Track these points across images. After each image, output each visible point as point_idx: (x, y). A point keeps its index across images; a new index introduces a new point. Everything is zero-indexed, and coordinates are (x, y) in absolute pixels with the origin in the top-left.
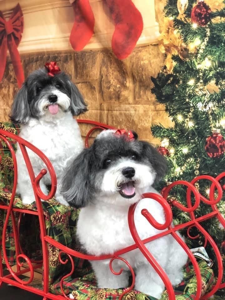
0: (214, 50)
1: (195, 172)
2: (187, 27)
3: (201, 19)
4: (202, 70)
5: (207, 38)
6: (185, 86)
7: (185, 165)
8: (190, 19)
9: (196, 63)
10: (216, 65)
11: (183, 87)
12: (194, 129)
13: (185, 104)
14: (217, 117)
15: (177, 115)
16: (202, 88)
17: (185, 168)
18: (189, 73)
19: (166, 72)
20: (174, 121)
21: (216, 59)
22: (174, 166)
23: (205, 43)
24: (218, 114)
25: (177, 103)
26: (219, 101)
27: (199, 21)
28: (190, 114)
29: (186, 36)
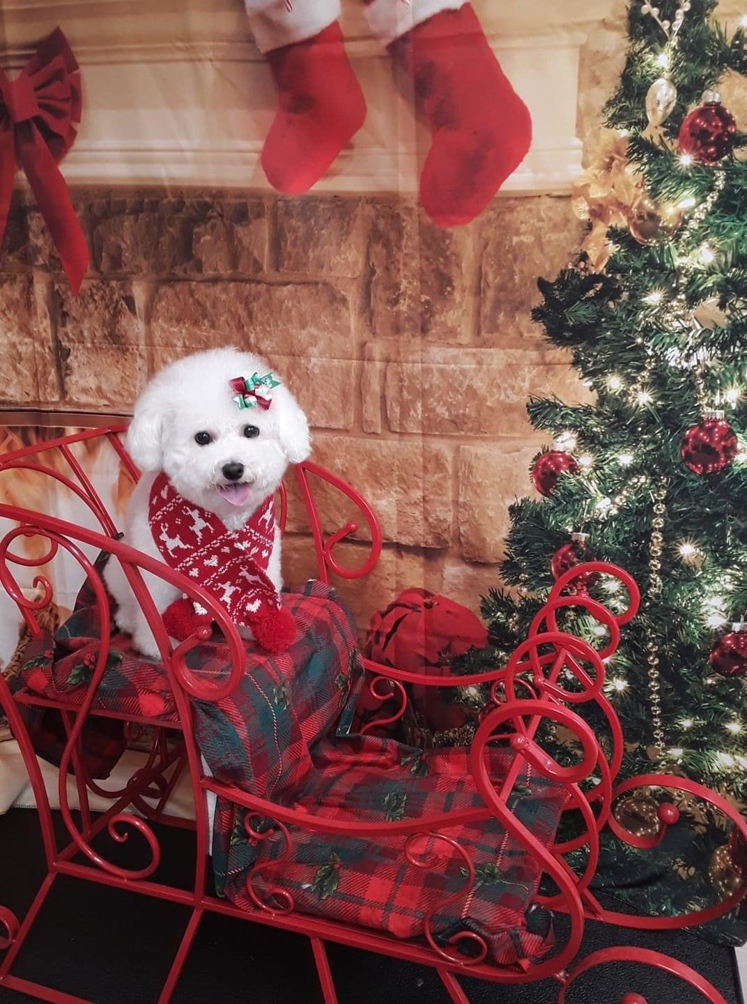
0: (729, 224)
1: (654, 508)
2: (666, 160)
3: (706, 145)
4: (688, 271)
5: (715, 195)
6: (634, 306)
7: (625, 493)
8: (676, 142)
9: (674, 253)
10: (726, 262)
11: (630, 308)
12: (652, 409)
13: (632, 350)
14: (718, 382)
15: (605, 375)
16: (681, 313)
17: (624, 500)
18: (651, 274)
19: (585, 269)
20: (595, 390)
21: (730, 247)
22: (590, 497)
23: (709, 205)
24: (721, 376)
25: (608, 346)
26: (724, 346)
27: (700, 148)
28: (645, 373)
29: (659, 182)
